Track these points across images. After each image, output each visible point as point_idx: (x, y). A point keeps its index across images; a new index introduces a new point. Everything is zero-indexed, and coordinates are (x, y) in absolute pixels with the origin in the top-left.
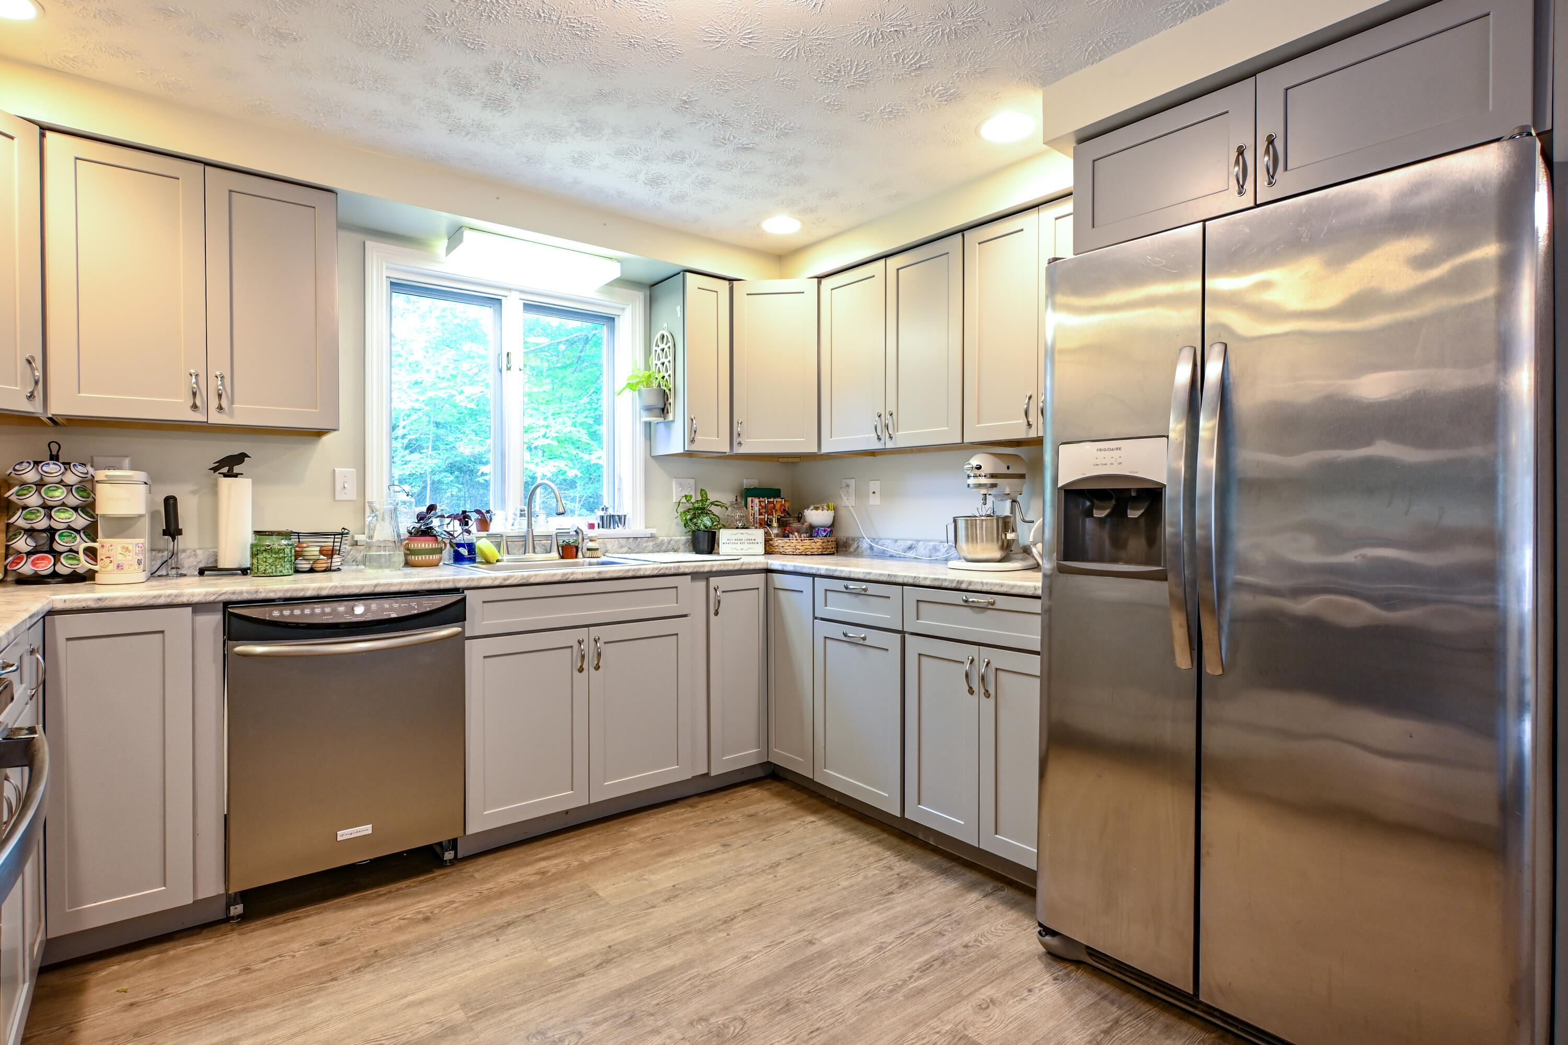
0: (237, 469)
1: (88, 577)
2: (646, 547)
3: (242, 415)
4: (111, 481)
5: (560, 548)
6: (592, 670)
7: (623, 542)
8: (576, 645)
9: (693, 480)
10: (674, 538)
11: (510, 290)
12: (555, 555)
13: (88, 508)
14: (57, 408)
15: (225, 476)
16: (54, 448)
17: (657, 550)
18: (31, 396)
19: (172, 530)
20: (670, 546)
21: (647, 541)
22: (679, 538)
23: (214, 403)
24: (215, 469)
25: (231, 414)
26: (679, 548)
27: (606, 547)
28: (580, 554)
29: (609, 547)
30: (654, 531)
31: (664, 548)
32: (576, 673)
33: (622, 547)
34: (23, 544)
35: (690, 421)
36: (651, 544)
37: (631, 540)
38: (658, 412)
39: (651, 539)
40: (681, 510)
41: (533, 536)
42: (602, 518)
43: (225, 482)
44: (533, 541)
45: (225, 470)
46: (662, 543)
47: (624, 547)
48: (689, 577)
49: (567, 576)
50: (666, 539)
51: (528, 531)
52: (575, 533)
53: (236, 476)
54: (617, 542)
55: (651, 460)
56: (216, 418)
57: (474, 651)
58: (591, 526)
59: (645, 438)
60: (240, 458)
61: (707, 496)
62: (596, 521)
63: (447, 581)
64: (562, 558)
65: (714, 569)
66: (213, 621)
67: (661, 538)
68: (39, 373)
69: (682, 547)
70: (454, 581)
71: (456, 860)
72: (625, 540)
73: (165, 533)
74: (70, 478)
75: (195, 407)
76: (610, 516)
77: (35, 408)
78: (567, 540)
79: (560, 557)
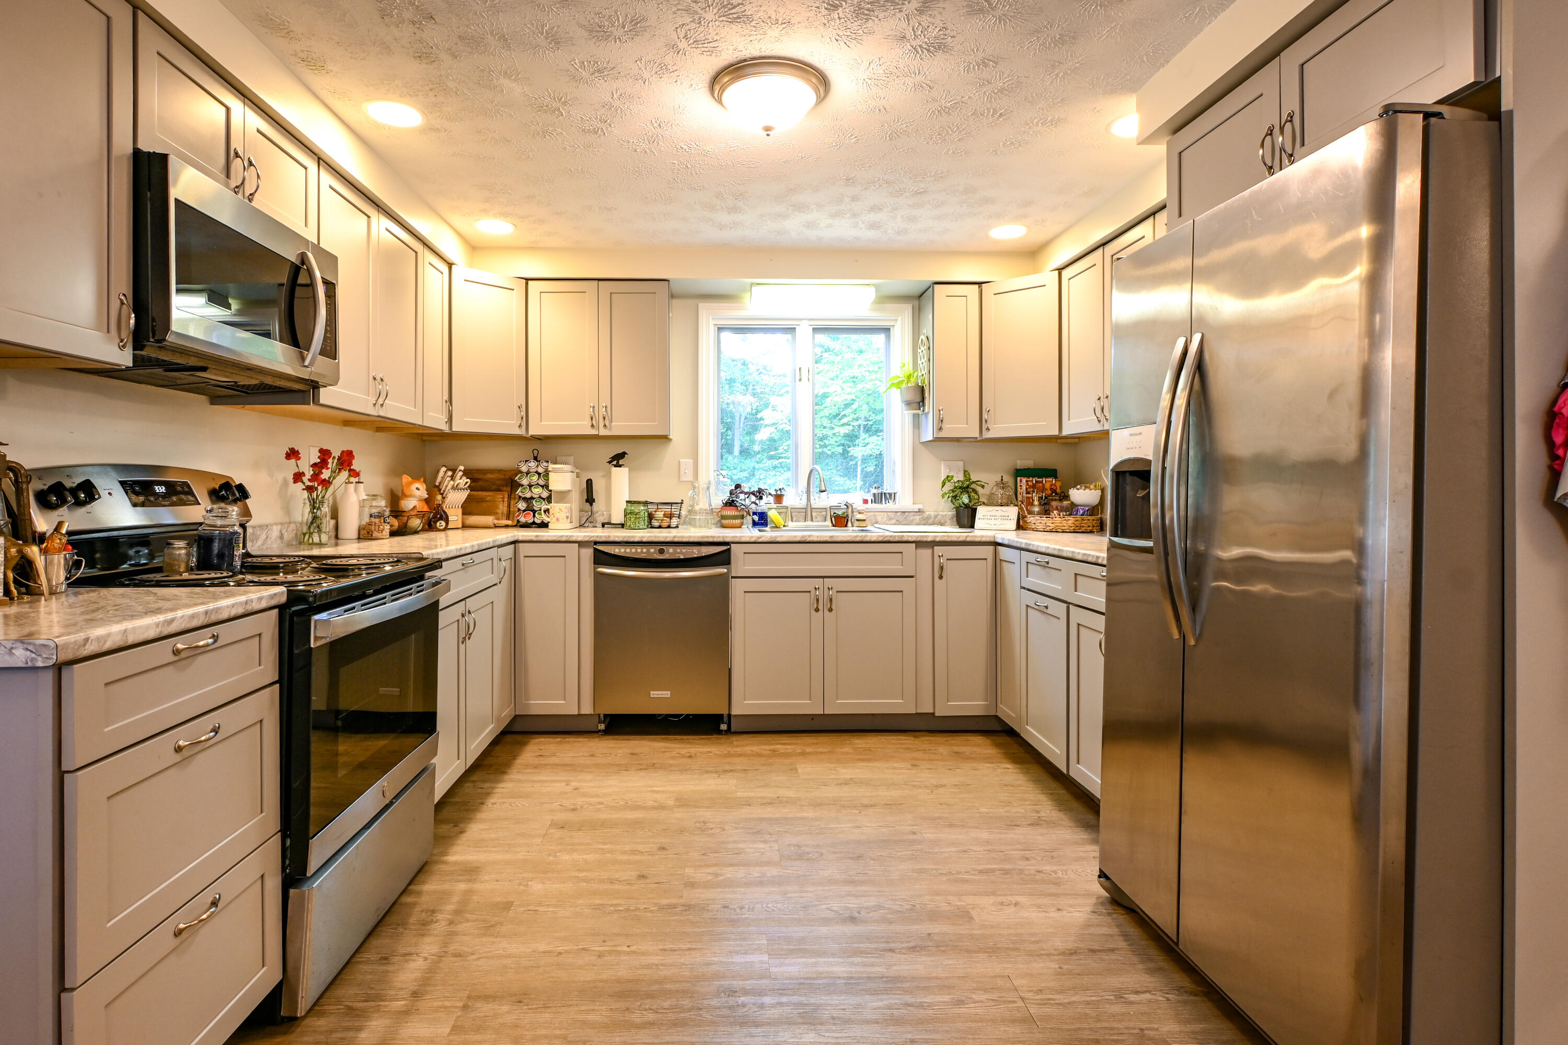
0: (621, 462)
1: (544, 525)
2: (913, 520)
3: (619, 427)
4: (555, 471)
5: (833, 519)
6: (826, 611)
7: (892, 515)
8: (813, 591)
9: (962, 462)
10: (941, 513)
11: (800, 320)
12: (828, 523)
13: (545, 486)
14: (533, 431)
15: (615, 466)
16: (536, 452)
17: (924, 522)
18: (520, 426)
19: (590, 500)
20: (937, 520)
21: (914, 515)
22: (945, 513)
23: (601, 424)
24: (610, 462)
25: (610, 429)
26: (946, 522)
27: (876, 519)
28: (849, 524)
29: (879, 519)
30: (920, 506)
31: (931, 521)
32: (813, 612)
33: (890, 519)
34: (522, 505)
35: (938, 412)
36: (918, 518)
37: (899, 514)
38: (916, 405)
39: (918, 513)
40: (945, 488)
41: (811, 509)
42: (874, 495)
43: (614, 469)
44: (811, 512)
45: (615, 463)
46: (929, 517)
47: (893, 519)
48: (914, 545)
49: (805, 538)
50: (933, 514)
51: (807, 504)
52: (845, 507)
53: (620, 466)
54: (886, 515)
55: (920, 445)
56: (603, 432)
57: (737, 588)
58: (866, 501)
59: (914, 427)
60: (622, 455)
61: (970, 476)
62: (870, 497)
63: (719, 537)
64: (834, 526)
65: (938, 539)
66: (588, 553)
67: (927, 513)
68: (523, 413)
69: (948, 521)
70: (723, 537)
71: (729, 731)
72: (894, 513)
73: (587, 501)
74: (540, 470)
75: (593, 426)
76: (882, 494)
77: (522, 432)
78: (840, 513)
79: (830, 524)
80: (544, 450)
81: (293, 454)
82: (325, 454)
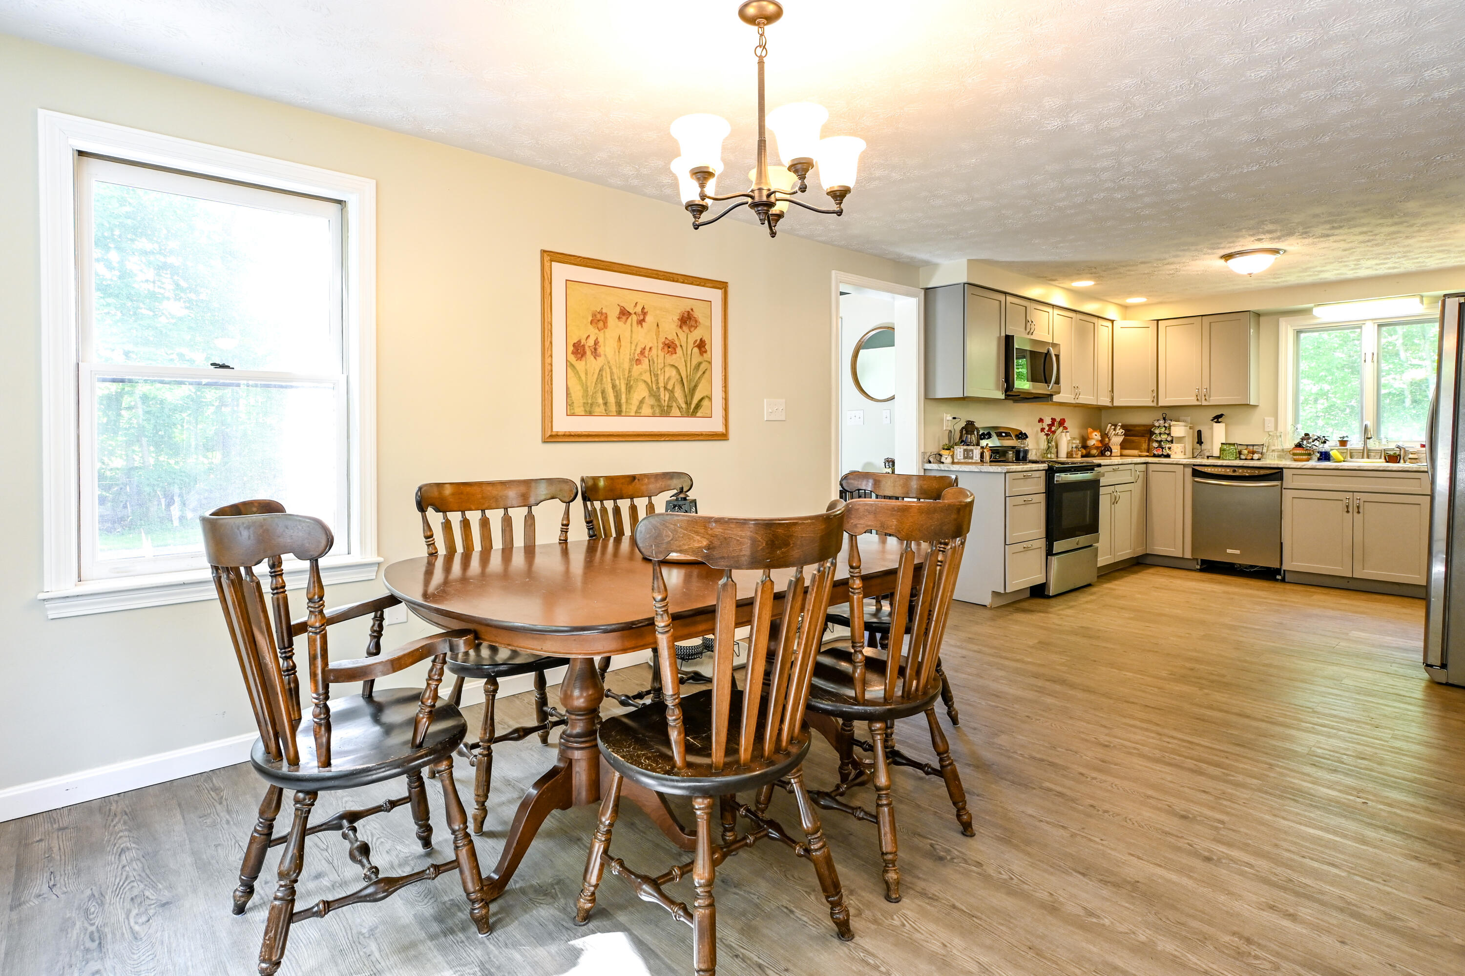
0: (1220, 420)
1: (1168, 456)
3: (1215, 400)
4: (1174, 425)
5: (1387, 457)
6: (1355, 514)
8: (1344, 499)
11: (1366, 320)
12: (1381, 459)
13: (1169, 434)
14: (1160, 404)
15: (1216, 422)
16: (1164, 415)
18: (1153, 401)
19: (1200, 442)
23: (1203, 399)
24: (1212, 420)
25: (1209, 401)
28: (1402, 461)
32: (1345, 514)
34: (1155, 445)
41: (1368, 450)
43: (1215, 424)
44: (1368, 452)
45: (1216, 420)
51: (1365, 447)
52: (1398, 449)
53: (1220, 422)
56: (1204, 403)
57: (1288, 495)
60: (1221, 416)
64: (1387, 462)
66: (1189, 471)
68: (1155, 394)
71: (1282, 580)
73: (1198, 443)
74: (1166, 425)
75: (1198, 400)
77: (1154, 404)
78: (1391, 453)
79: (1384, 461)
80: (1169, 413)
81: (1041, 420)
82: (1053, 420)
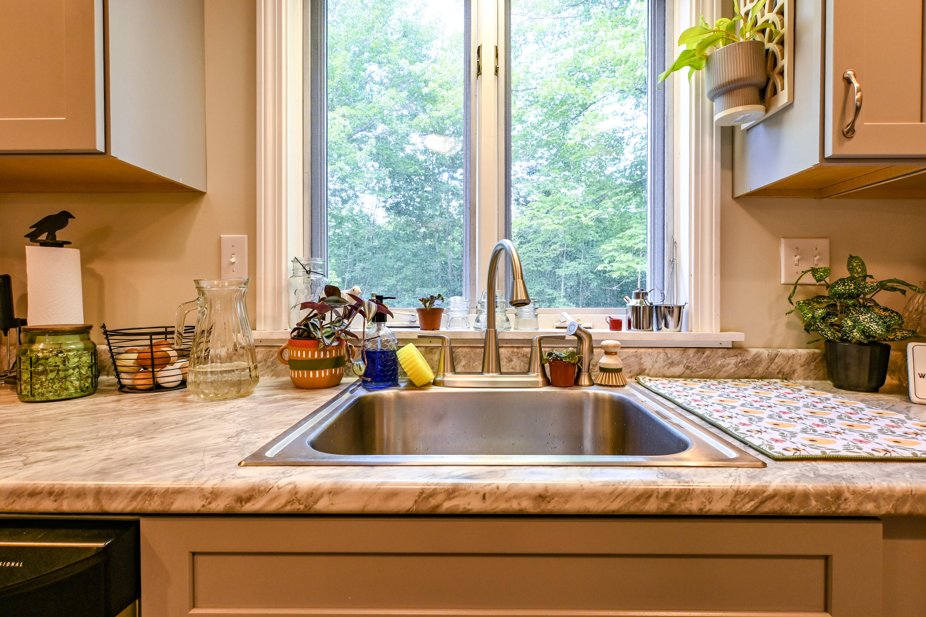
2: (722, 366)
5: (547, 365)
7: (676, 355)
9: (826, 242)
10: (783, 351)
12: (536, 377)
17: (746, 372)
20: (773, 366)
21: (723, 356)
22: (792, 351)
26: (794, 371)
27: (641, 364)
28: (585, 380)
29: (647, 363)
30: (738, 337)
31: (760, 370)
33: (672, 364)
35: (842, 84)
36: (732, 361)
37: (691, 352)
38: (753, 93)
39: (732, 352)
40: (799, 298)
41: (497, 341)
42: (635, 309)
44: (498, 348)
46: (756, 360)
47: (678, 364)
50: (765, 353)
51: (488, 333)
52: (575, 338)
54: (662, 356)
58: (616, 325)
59: (723, 166)
61: (864, 270)
62: (623, 316)
63: (80, 493)
64: (548, 383)
67: (754, 351)
69: (800, 370)
72: (679, 352)
76: (651, 308)
78: (562, 352)
79: (540, 379)
